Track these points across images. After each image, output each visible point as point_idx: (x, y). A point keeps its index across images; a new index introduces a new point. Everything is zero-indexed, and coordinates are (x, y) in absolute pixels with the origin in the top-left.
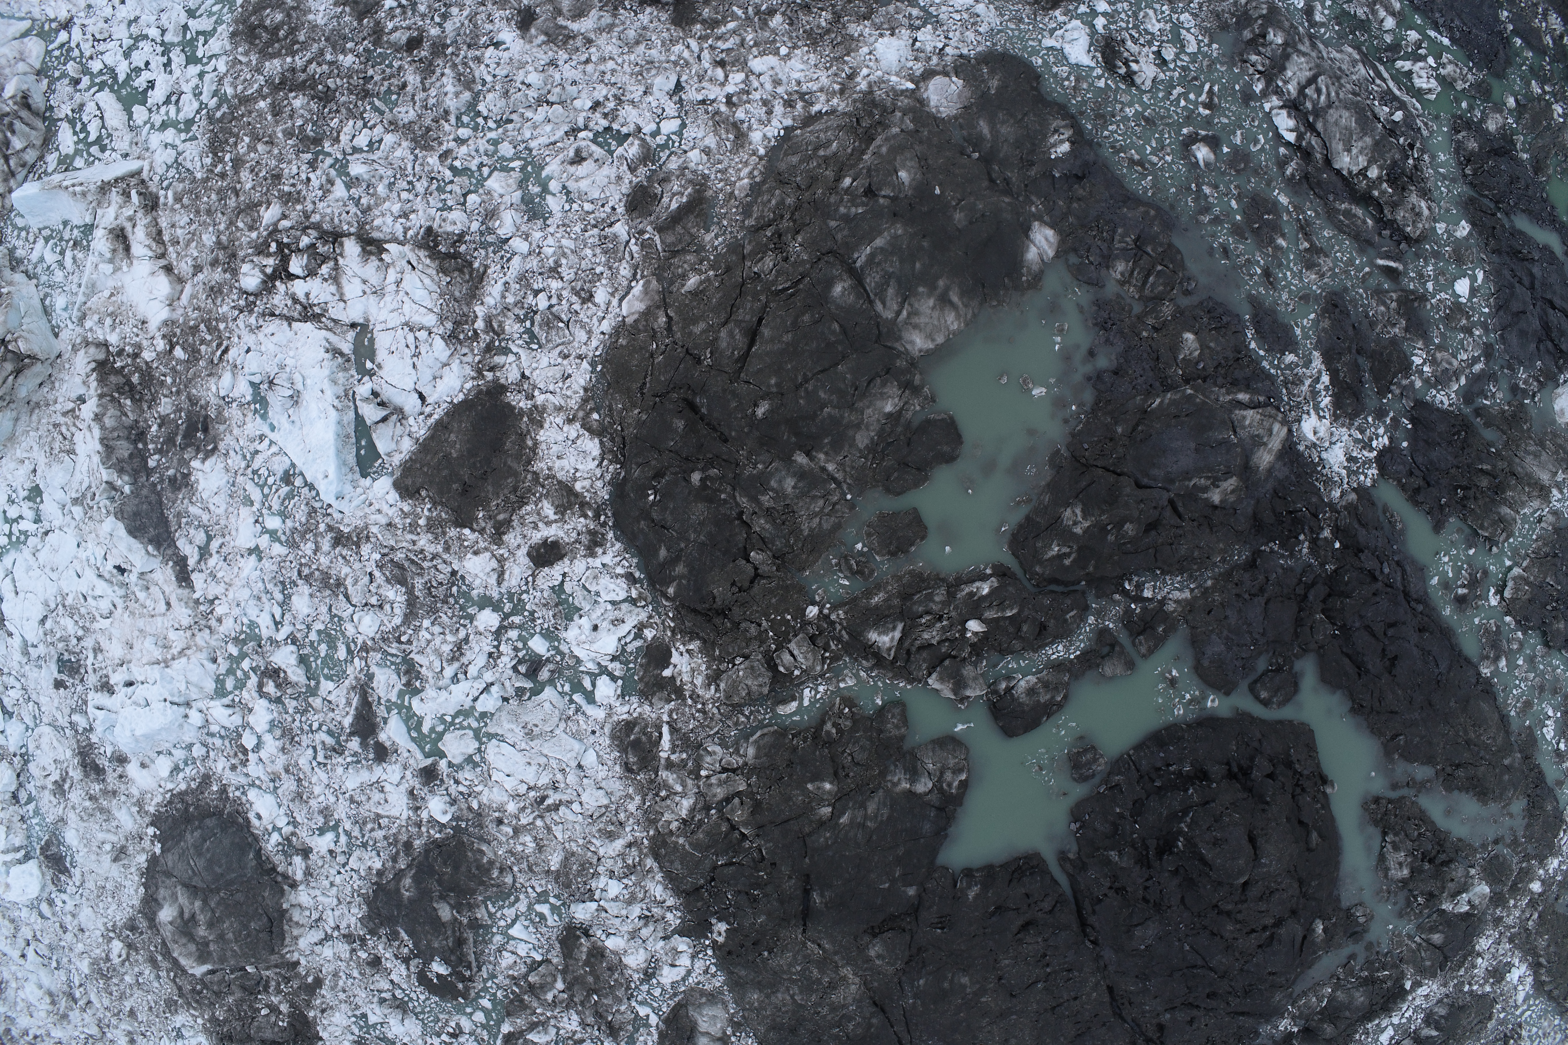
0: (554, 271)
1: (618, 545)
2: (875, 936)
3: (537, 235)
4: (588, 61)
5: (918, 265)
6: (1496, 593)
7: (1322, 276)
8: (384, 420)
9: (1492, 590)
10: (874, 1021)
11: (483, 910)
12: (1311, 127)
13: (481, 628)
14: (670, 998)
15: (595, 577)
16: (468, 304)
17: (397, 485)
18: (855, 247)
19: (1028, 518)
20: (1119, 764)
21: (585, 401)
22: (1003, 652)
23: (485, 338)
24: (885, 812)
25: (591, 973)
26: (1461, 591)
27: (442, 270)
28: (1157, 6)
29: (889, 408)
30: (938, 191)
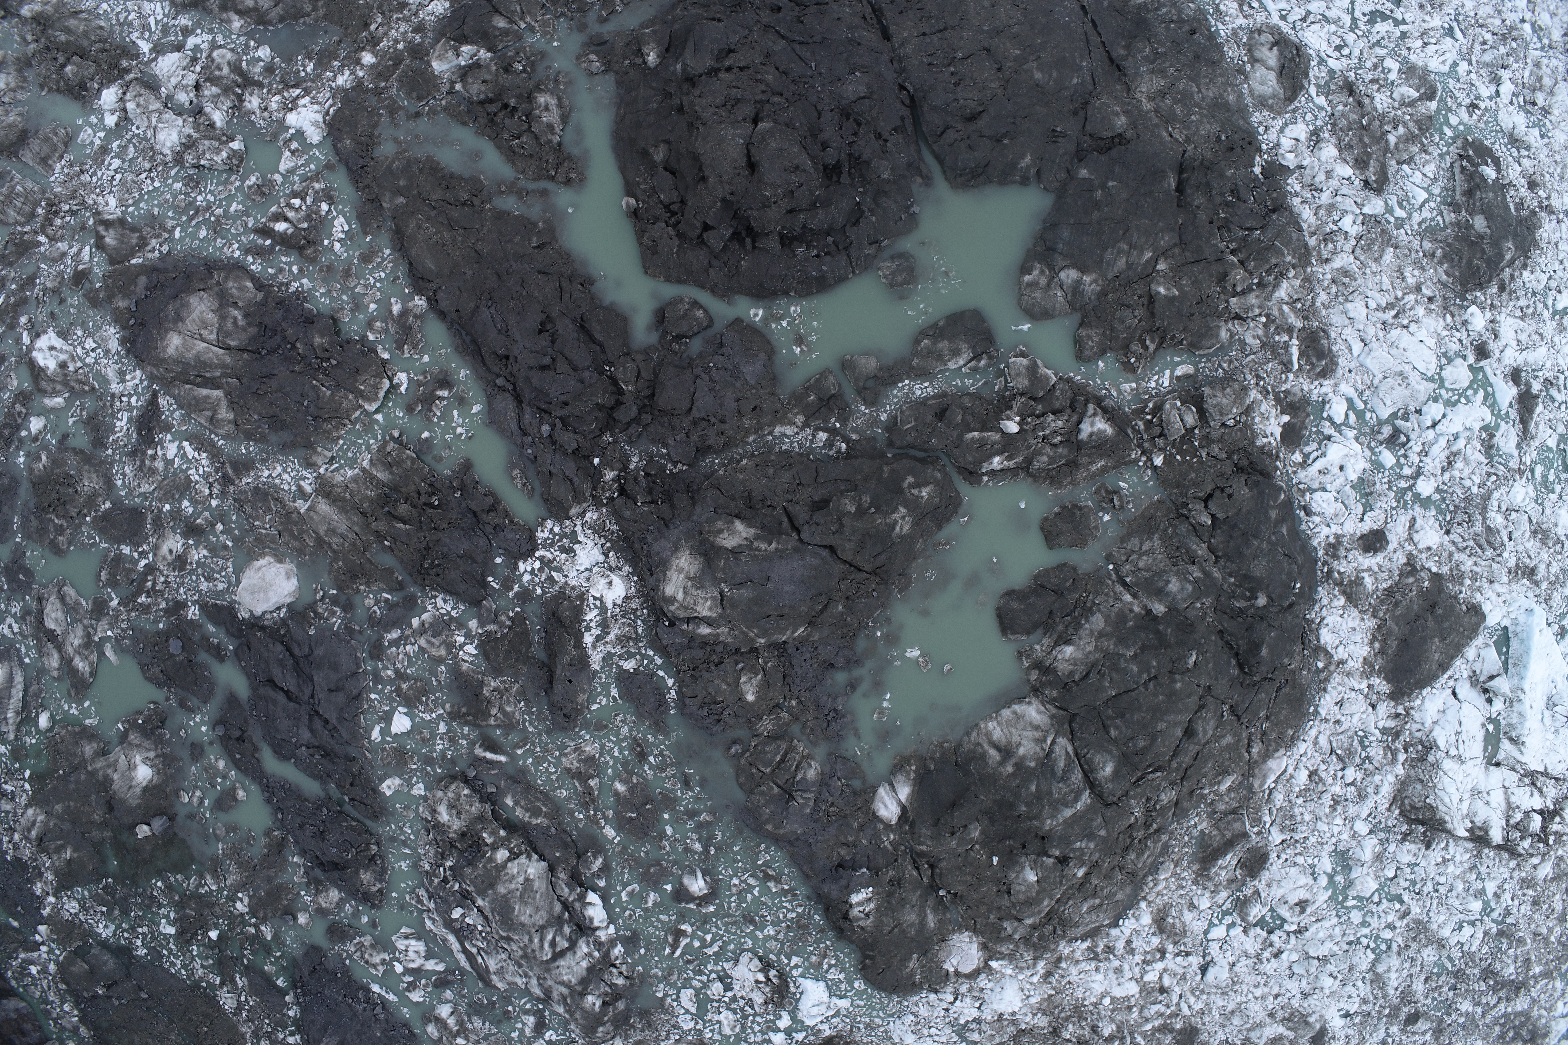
0: (1336, 801)
1: (1315, 543)
2: (1120, 135)
3: (1345, 836)
4: (1276, 997)
5: (1033, 788)
6: (399, 385)
7: (577, 749)
8: (1492, 678)
9: (403, 389)
10: (1122, 52)
11: (1447, 219)
12: (566, 906)
13: (1433, 479)
14: (1298, 108)
15: (1337, 515)
16: (1408, 776)
17: (1482, 617)
18: (1089, 809)
19: (940, 527)
20: (865, 265)
21: (1327, 680)
22: (976, 396)
23: (1399, 745)
24: (1108, 256)
25: (1365, 146)
26: (445, 393)
27: (1433, 809)
28: (717, 1037)
29: (1069, 650)
30: (995, 860)
